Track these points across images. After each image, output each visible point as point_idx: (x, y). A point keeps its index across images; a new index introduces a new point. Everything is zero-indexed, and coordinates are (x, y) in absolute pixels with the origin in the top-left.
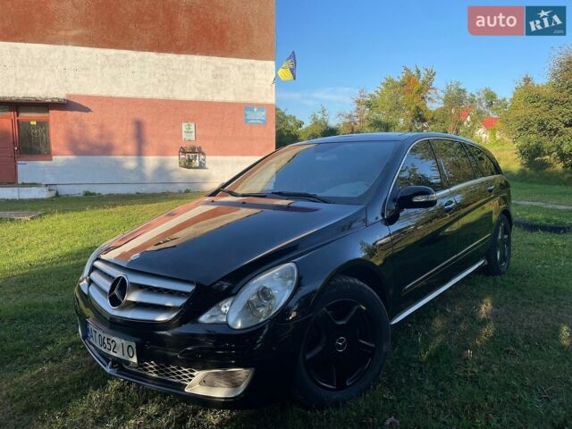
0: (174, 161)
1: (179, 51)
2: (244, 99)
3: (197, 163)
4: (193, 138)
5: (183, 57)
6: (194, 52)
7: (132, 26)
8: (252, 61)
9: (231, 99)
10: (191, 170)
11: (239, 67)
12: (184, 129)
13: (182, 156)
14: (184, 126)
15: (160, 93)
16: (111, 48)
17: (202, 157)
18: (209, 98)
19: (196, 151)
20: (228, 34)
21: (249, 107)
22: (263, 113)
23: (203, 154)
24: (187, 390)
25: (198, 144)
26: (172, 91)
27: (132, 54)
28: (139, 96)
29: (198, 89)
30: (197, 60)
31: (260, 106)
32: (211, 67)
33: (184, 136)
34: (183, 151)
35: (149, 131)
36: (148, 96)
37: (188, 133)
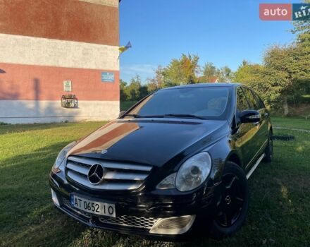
0: (58, 103)
1: (62, 38)
2: (101, 67)
3: (72, 105)
4: (70, 89)
5: (64, 42)
6: (71, 39)
7: (32, 22)
8: (106, 46)
9: (93, 67)
10: (69, 109)
11: (98, 49)
12: (65, 84)
13: (64, 101)
14: (65, 83)
15: (50, 63)
16: (20, 35)
17: (76, 101)
18: (80, 66)
19: (72, 97)
20: (92, 30)
21: (104, 72)
22: (113, 76)
23: (77, 99)
24: (151, 232)
25: (73, 94)
26: (58, 61)
27: (33, 39)
28: (37, 64)
29: (74, 61)
30: (73, 44)
31: (111, 72)
32: (81, 49)
33: (65, 88)
34: (64, 98)
35: (42, 85)
36: (42, 64)
37: (67, 87)
